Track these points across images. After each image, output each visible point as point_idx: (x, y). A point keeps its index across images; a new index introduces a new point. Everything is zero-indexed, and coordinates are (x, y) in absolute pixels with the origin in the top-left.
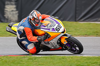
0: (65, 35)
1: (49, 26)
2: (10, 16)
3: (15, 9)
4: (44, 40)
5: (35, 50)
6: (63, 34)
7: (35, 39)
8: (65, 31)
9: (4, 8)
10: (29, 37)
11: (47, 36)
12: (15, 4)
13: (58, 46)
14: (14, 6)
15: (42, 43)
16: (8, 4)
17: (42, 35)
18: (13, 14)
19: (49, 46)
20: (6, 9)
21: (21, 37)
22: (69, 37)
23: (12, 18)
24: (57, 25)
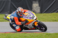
0: (37, 21)
1: (28, 16)
2: (35, 10)
3: (38, 6)
4: (25, 24)
5: (20, 30)
6: (36, 20)
7: (20, 23)
8: (37, 19)
9: (32, 5)
10: (16, 22)
11: (27, 22)
12: (38, 3)
13: (33, 27)
14: (38, 4)
15: (24, 26)
16: (34, 3)
17: (24, 21)
18: (37, 9)
19: (28, 27)
20: (33, 6)
21: (12, 22)
22: (39, 22)
23: (36, 11)
24: (32, 15)
